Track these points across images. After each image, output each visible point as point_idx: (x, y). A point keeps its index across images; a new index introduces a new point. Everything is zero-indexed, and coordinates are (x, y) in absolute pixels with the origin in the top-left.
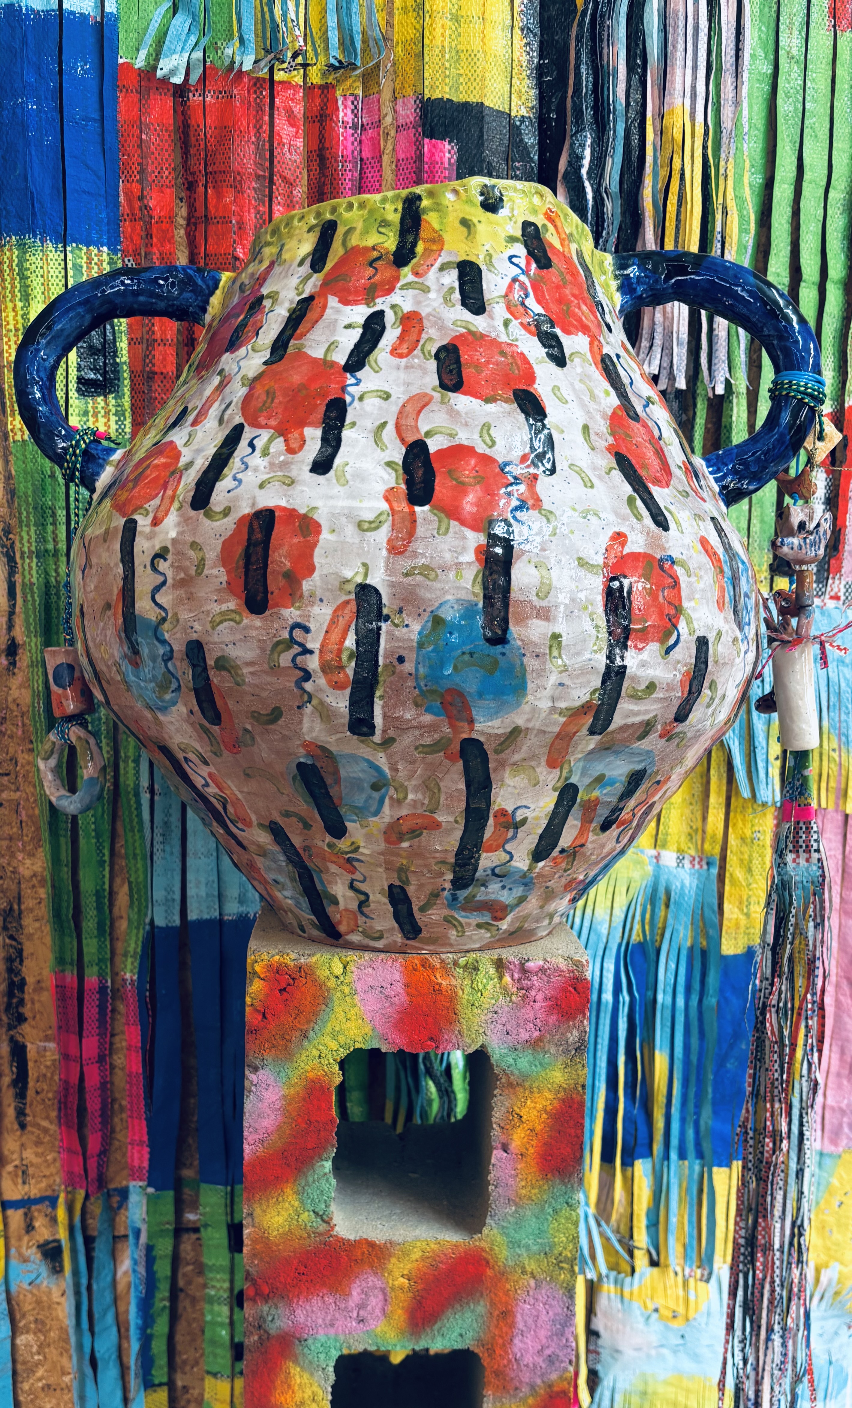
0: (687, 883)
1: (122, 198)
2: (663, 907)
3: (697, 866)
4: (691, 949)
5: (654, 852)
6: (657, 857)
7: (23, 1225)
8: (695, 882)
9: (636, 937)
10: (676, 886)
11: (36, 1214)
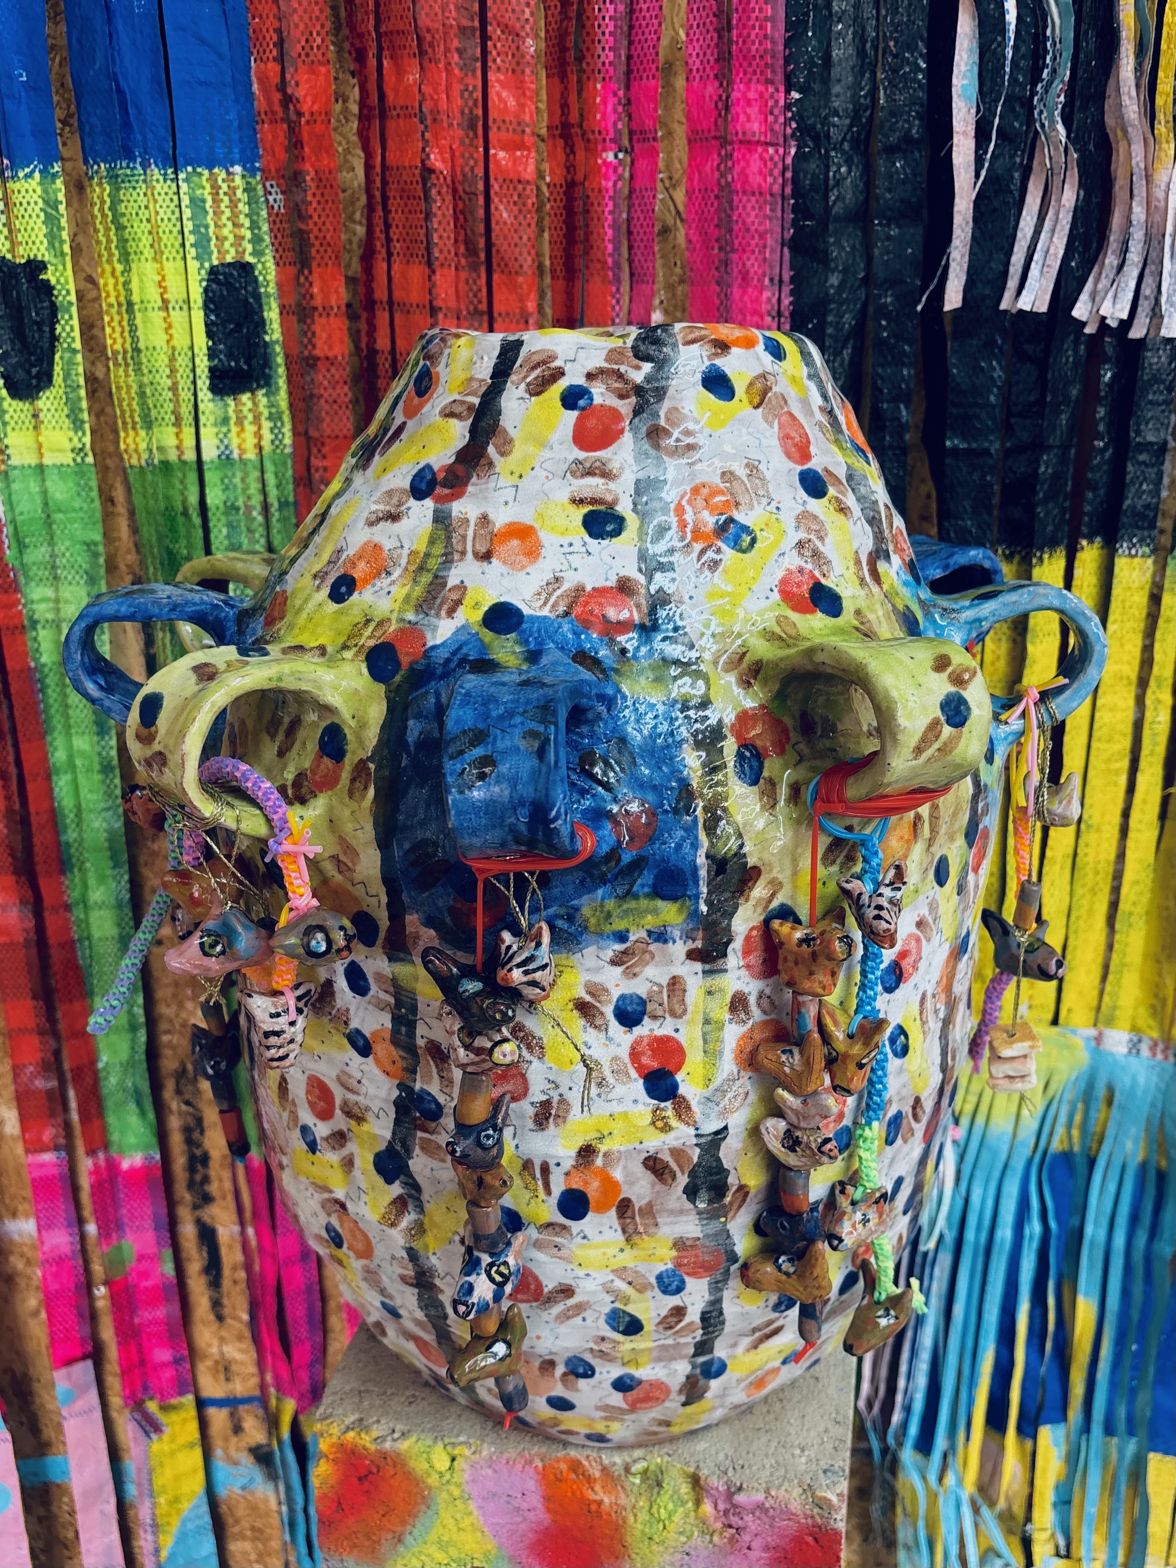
0: (1141, 1080)
1: (255, 87)
2: (1103, 1106)
3: (1160, 1056)
4: (1143, 1167)
5: (1093, 1032)
6: (1099, 1039)
7: (229, 1425)
8: (1155, 1079)
9: (1056, 1145)
10: (1123, 1083)
11: (245, 1415)
